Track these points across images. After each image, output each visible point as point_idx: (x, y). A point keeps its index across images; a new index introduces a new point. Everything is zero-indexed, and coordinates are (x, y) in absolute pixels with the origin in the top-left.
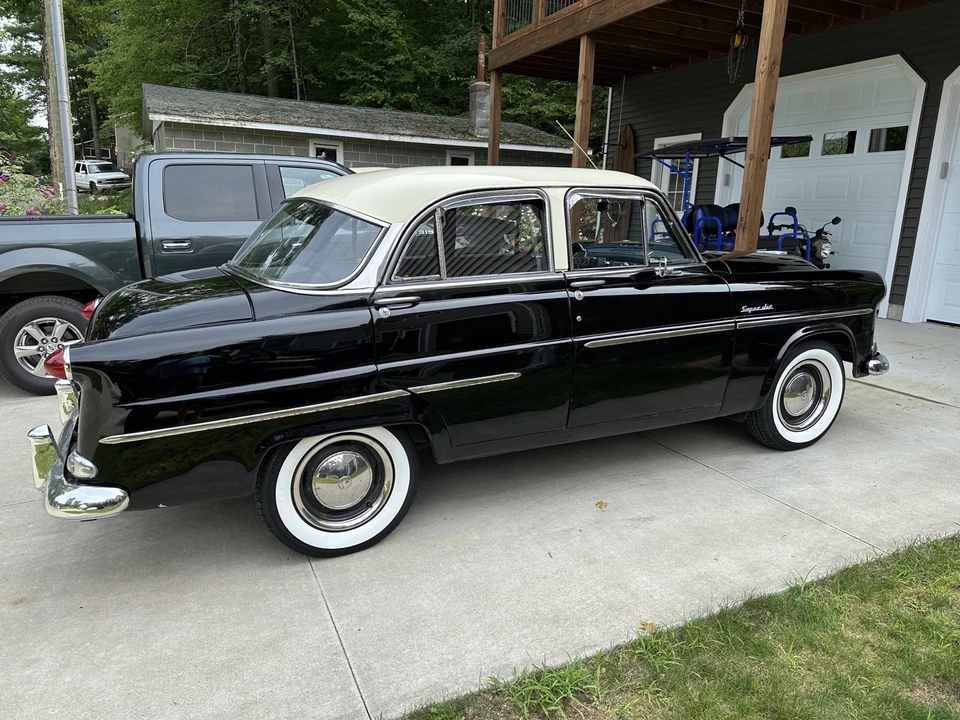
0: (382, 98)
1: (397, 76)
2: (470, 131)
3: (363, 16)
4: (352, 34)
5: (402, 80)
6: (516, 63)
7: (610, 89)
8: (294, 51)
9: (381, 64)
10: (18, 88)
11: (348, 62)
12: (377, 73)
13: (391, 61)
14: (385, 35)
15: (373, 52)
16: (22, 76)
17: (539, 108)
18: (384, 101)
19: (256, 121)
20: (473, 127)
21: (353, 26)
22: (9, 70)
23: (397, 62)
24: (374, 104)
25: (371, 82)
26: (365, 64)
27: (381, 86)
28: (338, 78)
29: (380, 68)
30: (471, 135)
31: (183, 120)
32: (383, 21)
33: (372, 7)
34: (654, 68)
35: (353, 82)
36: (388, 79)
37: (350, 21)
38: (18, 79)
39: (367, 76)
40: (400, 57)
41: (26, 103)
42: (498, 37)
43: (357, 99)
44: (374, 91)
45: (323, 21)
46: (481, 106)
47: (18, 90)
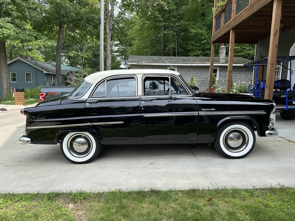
0: (200, 53)
1: (205, 47)
2: (219, 61)
3: (195, 31)
4: (192, 36)
5: (206, 48)
6: (217, 40)
7: (256, 44)
8: (176, 43)
9: (200, 43)
10: (118, 58)
11: (191, 44)
12: (198, 46)
13: (203, 42)
14: (202, 35)
15: (198, 40)
16: (119, 55)
17: (249, 52)
18: (200, 54)
19: (153, 63)
20: (219, 60)
21: (192, 34)
22: (116, 54)
23: (205, 42)
24: (197, 55)
25: (197, 49)
26: (195, 44)
27: (200, 50)
28: (188, 49)
29: (200, 45)
30: (219, 62)
31: (135, 64)
32: (201, 31)
33: (198, 27)
34: (268, 36)
35: (192, 50)
36: (202, 48)
37: (191, 32)
38: (118, 56)
39: (196, 47)
40: (205, 41)
41: (119, 62)
42: (214, 33)
43: (192, 54)
44: (197, 52)
45: (184, 33)
46: (222, 53)
47: (118, 59)
